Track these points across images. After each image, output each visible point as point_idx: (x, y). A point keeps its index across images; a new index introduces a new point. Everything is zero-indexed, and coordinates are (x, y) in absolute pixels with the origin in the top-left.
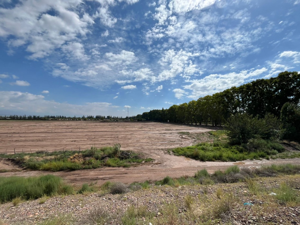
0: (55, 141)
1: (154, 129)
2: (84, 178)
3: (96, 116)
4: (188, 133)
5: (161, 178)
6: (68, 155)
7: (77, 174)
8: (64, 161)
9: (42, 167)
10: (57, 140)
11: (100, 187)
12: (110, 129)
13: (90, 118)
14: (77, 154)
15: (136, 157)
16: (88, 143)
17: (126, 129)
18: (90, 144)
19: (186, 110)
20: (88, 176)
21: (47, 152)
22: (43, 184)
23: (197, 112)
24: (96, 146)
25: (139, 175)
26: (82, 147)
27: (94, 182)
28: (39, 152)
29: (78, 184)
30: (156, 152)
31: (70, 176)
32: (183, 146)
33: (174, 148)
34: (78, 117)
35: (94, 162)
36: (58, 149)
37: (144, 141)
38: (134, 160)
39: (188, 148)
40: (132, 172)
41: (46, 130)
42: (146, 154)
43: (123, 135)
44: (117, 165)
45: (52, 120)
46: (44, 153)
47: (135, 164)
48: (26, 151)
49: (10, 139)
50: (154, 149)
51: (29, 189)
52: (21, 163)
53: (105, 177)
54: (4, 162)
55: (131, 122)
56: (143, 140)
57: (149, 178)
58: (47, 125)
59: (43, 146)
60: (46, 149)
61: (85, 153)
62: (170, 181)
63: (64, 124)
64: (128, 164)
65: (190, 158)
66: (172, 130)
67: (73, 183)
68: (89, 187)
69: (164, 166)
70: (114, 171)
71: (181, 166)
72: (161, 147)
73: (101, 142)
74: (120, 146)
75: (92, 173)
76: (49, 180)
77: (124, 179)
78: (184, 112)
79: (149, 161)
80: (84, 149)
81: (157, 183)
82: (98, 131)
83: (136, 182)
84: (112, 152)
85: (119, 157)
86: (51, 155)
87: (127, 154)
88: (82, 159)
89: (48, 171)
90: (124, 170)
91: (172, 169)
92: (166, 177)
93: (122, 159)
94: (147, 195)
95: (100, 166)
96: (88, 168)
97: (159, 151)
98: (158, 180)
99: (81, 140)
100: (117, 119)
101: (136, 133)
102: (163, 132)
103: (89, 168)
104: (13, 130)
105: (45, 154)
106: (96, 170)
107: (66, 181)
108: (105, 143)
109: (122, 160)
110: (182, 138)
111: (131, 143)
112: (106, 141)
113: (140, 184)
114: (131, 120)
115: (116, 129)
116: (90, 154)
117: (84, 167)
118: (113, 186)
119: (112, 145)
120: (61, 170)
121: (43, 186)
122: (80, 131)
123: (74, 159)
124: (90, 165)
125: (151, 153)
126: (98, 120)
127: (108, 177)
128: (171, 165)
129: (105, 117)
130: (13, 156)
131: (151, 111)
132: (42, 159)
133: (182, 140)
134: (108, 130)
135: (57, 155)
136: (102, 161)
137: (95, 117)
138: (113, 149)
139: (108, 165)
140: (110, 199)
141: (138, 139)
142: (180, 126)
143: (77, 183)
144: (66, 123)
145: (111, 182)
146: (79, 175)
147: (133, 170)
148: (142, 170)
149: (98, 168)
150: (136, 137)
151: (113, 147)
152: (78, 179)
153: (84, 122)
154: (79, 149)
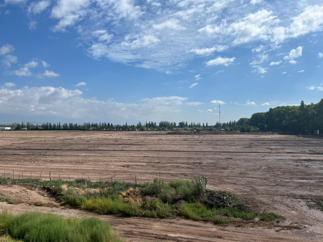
0: (100, 164)
1: (281, 151)
2: (144, 233)
3: (160, 122)
6: (119, 190)
7: (133, 224)
8: (113, 199)
9: (84, 204)
10: (102, 164)
12: (185, 146)
13: (151, 126)
15: (240, 208)
16: (149, 171)
17: (216, 148)
18: (151, 173)
20: (150, 230)
21: (89, 181)
22: (87, 231)
26: (140, 178)
28: (79, 180)
30: (288, 201)
31: (123, 226)
34: (131, 125)
35: (160, 206)
36: (105, 178)
37: (258, 174)
38: (236, 213)
40: (232, 237)
41: (86, 146)
42: (261, 202)
43: (211, 159)
44: (202, 217)
45: (93, 130)
46: (86, 182)
47: (239, 221)
48: (63, 178)
49: (44, 159)
50: (281, 195)
51: (70, 235)
52: (58, 195)
53: (179, 237)
54: (39, 191)
55: (226, 134)
56: (253, 172)
58: (87, 138)
59: (84, 172)
60: (87, 177)
61: (144, 189)
63: (111, 137)
64: (224, 218)
67: (128, 238)
69: (307, 235)
70: (197, 228)
72: (299, 192)
73: (169, 170)
74: (206, 181)
75: (157, 226)
76: (94, 227)
79: (270, 219)
80: (143, 181)
82: (165, 150)
84: (191, 192)
85: (205, 203)
86: (95, 186)
87: (220, 198)
88: (140, 199)
89: (92, 212)
90: (214, 229)
93: (210, 206)
95: (170, 214)
96: (150, 215)
97: (294, 200)
99: (137, 165)
100: (197, 128)
101: (238, 158)
102: (305, 158)
103: (153, 217)
104: (47, 145)
105: (87, 185)
106: (164, 221)
107: (118, 233)
108: (178, 172)
109: (211, 209)
111: (227, 177)
112: (178, 169)
114: (226, 130)
115: (197, 147)
117: (143, 213)
119: (191, 179)
120: (110, 213)
121: (87, 235)
122: (136, 149)
123: (128, 198)
124: (153, 211)
125: (274, 202)
126: (163, 130)
127: (185, 238)
129: (175, 124)
130: (49, 184)
131: (271, 110)
132: (83, 192)
134: (181, 150)
135: (103, 187)
136: (174, 206)
137: (158, 124)
138: (192, 185)
139: (184, 215)
141: (243, 170)
143: (134, 239)
144: (113, 135)
146: (137, 226)
147: (234, 232)
148: (254, 236)
149: (167, 219)
150: (237, 165)
151: (193, 182)
152: (135, 232)
153: (141, 134)
154: (135, 181)
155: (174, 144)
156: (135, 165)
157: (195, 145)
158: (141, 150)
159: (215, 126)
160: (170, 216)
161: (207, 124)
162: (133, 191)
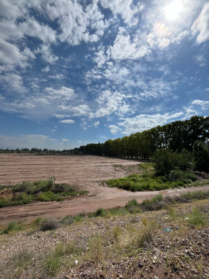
1: (90, 162)
2: (11, 216)
3: (32, 148)
4: (121, 165)
5: (94, 210)
7: (3, 212)
11: (30, 224)
12: (46, 161)
13: (26, 151)
14: (5, 189)
15: (71, 190)
16: (21, 177)
17: (62, 162)
18: (22, 178)
19: (120, 144)
20: (17, 213)
23: (129, 146)
24: (28, 180)
25: (73, 208)
26: (13, 181)
27: (23, 219)
29: (4, 223)
30: (91, 184)
32: (116, 178)
33: (108, 180)
34: (11, 149)
35: (26, 197)
37: (80, 173)
38: (69, 193)
39: (121, 180)
40: (66, 206)
42: (81, 186)
43: (59, 167)
44: (51, 199)
47: (70, 197)
50: (89, 182)
53: (36, 213)
55: (68, 155)
56: (78, 173)
57: (83, 211)
61: (16, 188)
62: (103, 212)
64: (63, 197)
65: (122, 189)
66: (106, 163)
68: (17, 225)
69: (98, 198)
70: (47, 206)
71: (114, 197)
72: (96, 180)
73: (35, 175)
74: (55, 179)
75: (22, 210)
77: (57, 213)
78: (118, 146)
79: (84, 193)
80: (15, 183)
81: (90, 215)
82: (33, 164)
83: (69, 216)
84: (46, 186)
85: (54, 191)
87: (62, 187)
88: (12, 195)
90: (57, 204)
91: (105, 200)
92: (99, 208)
93: (56, 192)
94: (79, 229)
95: (32, 201)
96: (17, 204)
97: (94, 183)
98: (92, 212)
99: (12, 174)
100: (54, 152)
101: (72, 166)
102: (99, 165)
103: (19, 204)
106: (27, 206)
108: (40, 176)
109: (56, 193)
110: (116, 170)
111: (66, 176)
112: (40, 174)
113: (73, 218)
114: (68, 153)
116: (22, 189)
117: (13, 203)
118: (44, 222)
122: (12, 164)
123: (2, 195)
124: (20, 201)
125: (86, 185)
126: (33, 152)
127: (39, 213)
128: (105, 197)
129: (41, 149)
131: (88, 145)
133: (116, 172)
134: (43, 163)
136: (35, 195)
137: (30, 149)
138: (47, 182)
139: (41, 200)
140: (39, 237)
141: (74, 172)
142: (114, 159)
143: (2, 222)
145: (42, 218)
146: (7, 212)
147: (67, 203)
148: (76, 203)
149: (29, 204)
150: (72, 170)
151: (48, 180)
152: (5, 217)
153: (18, 155)
154: (9, 184)
155: (39, 161)
156: (11, 174)
157: (52, 161)
158: (16, 164)
159: (63, 151)
160: (31, 202)
161: (59, 150)
162: (7, 191)
